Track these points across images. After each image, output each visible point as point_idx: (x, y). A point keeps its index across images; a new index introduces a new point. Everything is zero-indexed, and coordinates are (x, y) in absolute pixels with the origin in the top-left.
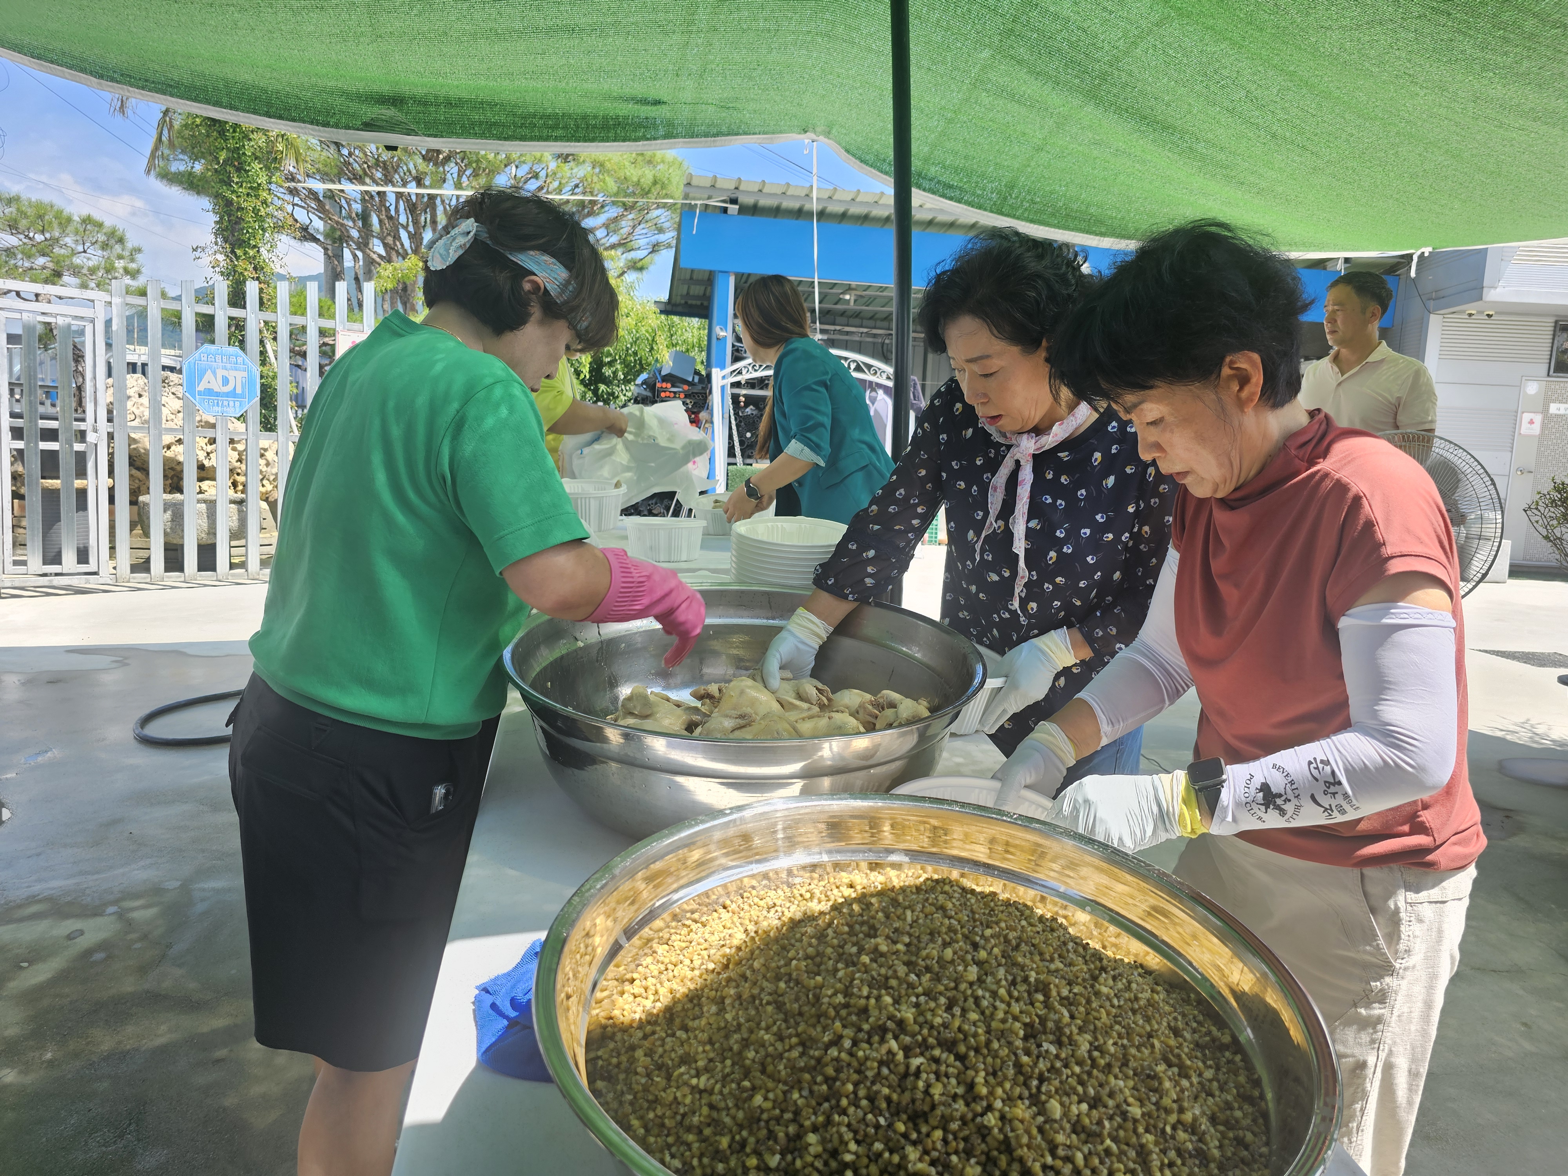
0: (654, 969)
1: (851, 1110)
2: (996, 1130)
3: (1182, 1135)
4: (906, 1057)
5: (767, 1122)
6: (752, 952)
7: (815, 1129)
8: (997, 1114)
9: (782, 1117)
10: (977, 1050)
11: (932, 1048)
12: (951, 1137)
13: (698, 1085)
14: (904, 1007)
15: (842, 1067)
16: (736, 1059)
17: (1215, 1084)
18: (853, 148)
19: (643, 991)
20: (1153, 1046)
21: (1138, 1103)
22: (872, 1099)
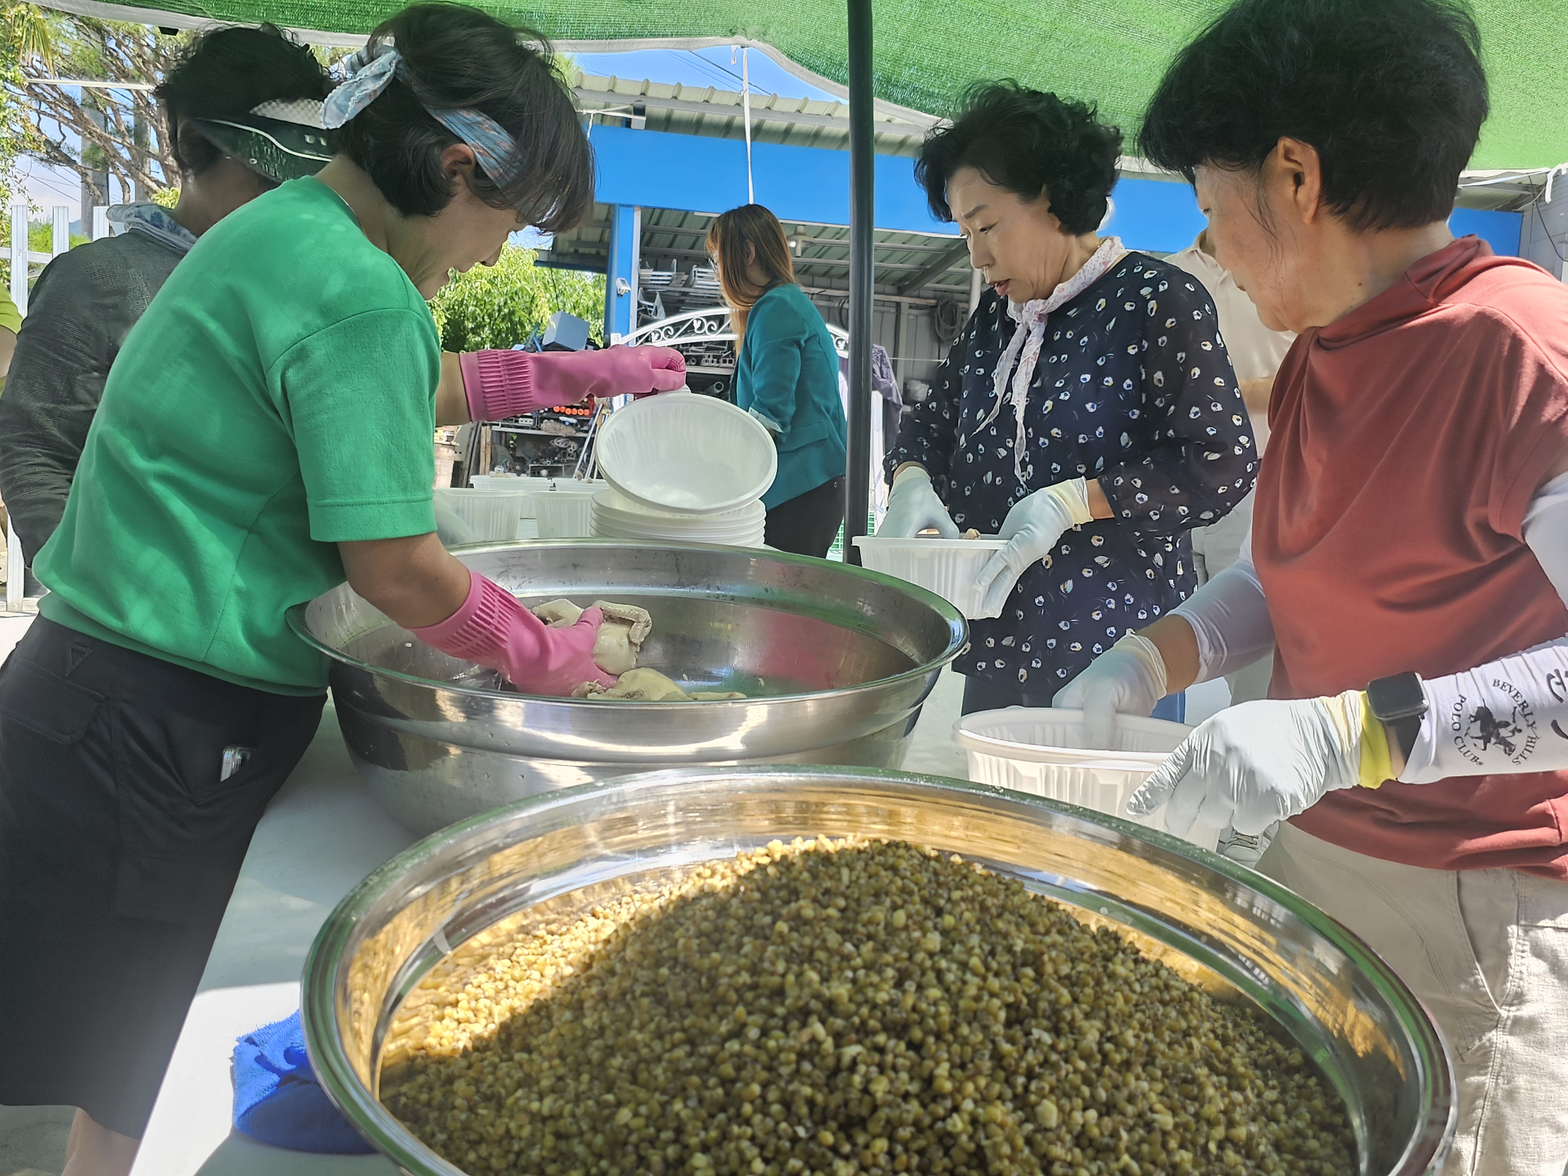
0: (489, 988)
1: (758, 1118)
2: (964, 1138)
3: (1231, 1155)
4: (838, 1045)
5: (637, 1146)
6: (625, 942)
7: (705, 1148)
8: (966, 1117)
9: (657, 1137)
10: (938, 1036)
11: (875, 1033)
12: (899, 1148)
13: (540, 1110)
14: (834, 984)
15: (745, 1064)
16: (596, 1072)
17: (1280, 1107)
18: (798, 52)
19: (470, 1014)
20: (1190, 1047)
21: (1170, 1113)
22: (787, 1104)
